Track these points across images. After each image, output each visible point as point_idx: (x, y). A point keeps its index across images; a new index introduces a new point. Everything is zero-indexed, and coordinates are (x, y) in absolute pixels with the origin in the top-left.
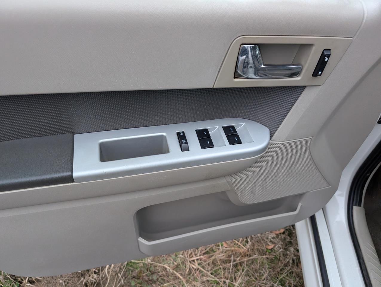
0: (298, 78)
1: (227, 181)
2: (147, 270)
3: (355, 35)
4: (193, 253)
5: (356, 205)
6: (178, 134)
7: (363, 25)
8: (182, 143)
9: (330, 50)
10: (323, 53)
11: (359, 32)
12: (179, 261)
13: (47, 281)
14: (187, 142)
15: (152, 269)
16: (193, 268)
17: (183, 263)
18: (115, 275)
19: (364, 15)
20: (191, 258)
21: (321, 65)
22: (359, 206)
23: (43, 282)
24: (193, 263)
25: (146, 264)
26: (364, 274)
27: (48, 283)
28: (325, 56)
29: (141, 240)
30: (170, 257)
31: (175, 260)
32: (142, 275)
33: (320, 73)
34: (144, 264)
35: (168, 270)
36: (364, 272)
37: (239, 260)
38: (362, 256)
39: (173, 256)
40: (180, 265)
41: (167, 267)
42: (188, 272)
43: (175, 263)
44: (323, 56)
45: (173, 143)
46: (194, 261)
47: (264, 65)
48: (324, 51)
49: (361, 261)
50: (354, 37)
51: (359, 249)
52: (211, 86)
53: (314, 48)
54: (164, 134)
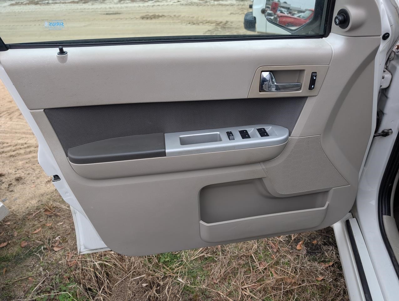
0: (300, 91)
1: (263, 169)
2: (203, 294)
3: (330, 63)
4: (245, 282)
5: (385, 215)
6: (227, 133)
7: (333, 57)
8: (230, 136)
9: (316, 73)
10: (312, 74)
11: (331, 61)
12: (232, 288)
13: (116, 294)
14: (233, 135)
15: (207, 293)
16: (245, 294)
17: (236, 290)
18: (174, 297)
19: (332, 52)
20: (243, 286)
21: (313, 82)
22: (388, 215)
23: (113, 295)
24: (246, 290)
25: (201, 289)
26: (396, 269)
27: (117, 296)
28: (313, 76)
29: (202, 222)
30: (223, 285)
31: (228, 287)
32: (198, 298)
33: (313, 86)
34: (199, 288)
35: (222, 296)
36: (396, 267)
37: (290, 288)
38: (394, 255)
39: (226, 284)
40: (232, 292)
41: (220, 293)
42: (240, 298)
43: (228, 290)
44: (312, 76)
45: (224, 137)
46: (246, 288)
47: (277, 83)
48: (313, 74)
49: (393, 259)
50: (329, 64)
51: (391, 250)
52: (246, 97)
53: (306, 72)
54: (218, 133)
